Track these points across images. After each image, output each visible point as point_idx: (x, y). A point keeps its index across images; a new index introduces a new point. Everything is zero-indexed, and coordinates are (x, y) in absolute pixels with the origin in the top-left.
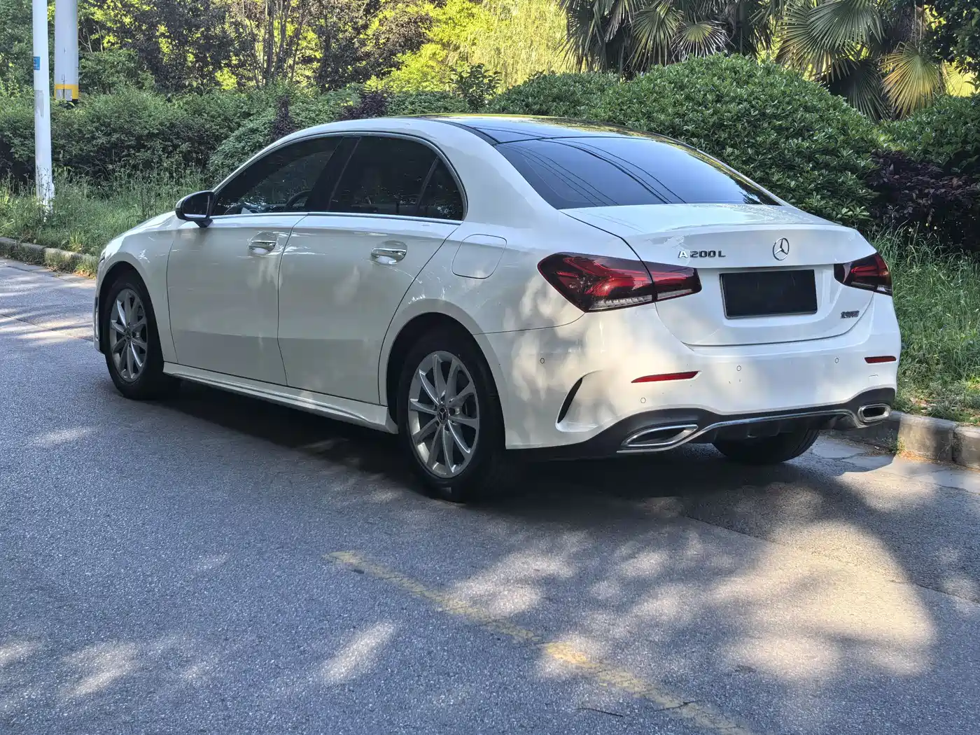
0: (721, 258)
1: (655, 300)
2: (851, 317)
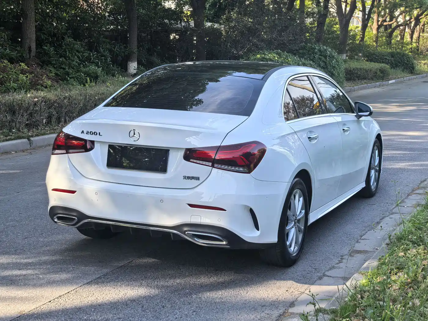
0: (100, 136)
1: (67, 153)
2: (193, 180)
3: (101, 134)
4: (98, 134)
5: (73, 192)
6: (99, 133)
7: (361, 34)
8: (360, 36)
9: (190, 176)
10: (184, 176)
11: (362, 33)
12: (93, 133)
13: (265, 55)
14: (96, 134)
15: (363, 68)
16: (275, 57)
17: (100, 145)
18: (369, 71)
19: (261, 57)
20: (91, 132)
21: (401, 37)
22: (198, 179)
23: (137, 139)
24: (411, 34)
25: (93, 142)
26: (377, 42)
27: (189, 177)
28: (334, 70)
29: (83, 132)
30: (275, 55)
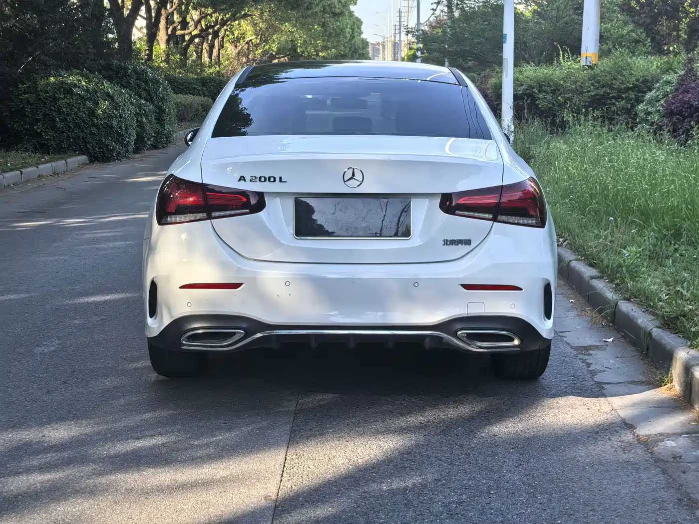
0: (282, 183)
1: (209, 217)
2: (460, 245)
3: (283, 180)
4: (278, 179)
5: (236, 286)
6: (281, 178)
7: (147, 48)
8: (145, 52)
9: (455, 239)
10: (444, 241)
11: (148, 46)
12: (265, 178)
13: (63, 77)
14: (272, 179)
15: (181, 102)
16: (80, 80)
17: (280, 200)
18: (188, 107)
19: (57, 82)
20: (260, 178)
21: (197, 55)
22: (468, 242)
23: (359, 183)
24: (209, 51)
25: (261, 195)
26: (169, 61)
27: (453, 240)
28: (162, 103)
29: (242, 178)
30: (80, 78)
